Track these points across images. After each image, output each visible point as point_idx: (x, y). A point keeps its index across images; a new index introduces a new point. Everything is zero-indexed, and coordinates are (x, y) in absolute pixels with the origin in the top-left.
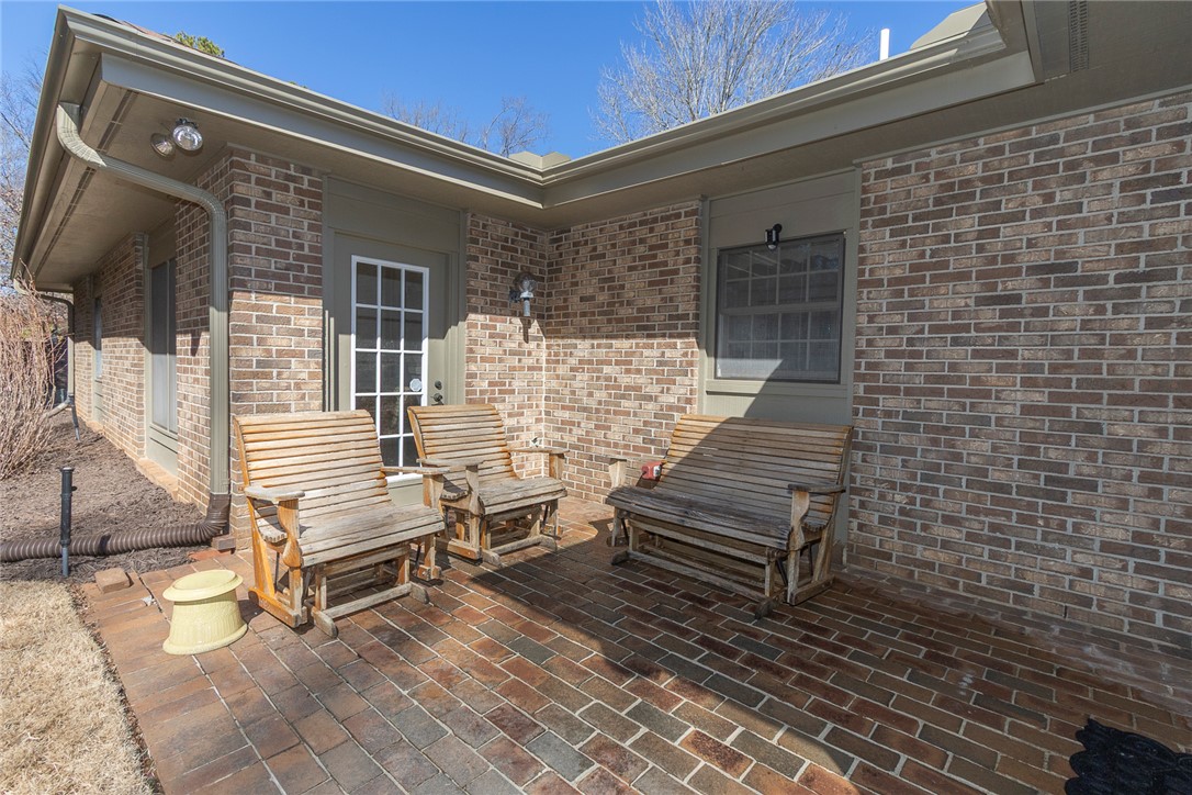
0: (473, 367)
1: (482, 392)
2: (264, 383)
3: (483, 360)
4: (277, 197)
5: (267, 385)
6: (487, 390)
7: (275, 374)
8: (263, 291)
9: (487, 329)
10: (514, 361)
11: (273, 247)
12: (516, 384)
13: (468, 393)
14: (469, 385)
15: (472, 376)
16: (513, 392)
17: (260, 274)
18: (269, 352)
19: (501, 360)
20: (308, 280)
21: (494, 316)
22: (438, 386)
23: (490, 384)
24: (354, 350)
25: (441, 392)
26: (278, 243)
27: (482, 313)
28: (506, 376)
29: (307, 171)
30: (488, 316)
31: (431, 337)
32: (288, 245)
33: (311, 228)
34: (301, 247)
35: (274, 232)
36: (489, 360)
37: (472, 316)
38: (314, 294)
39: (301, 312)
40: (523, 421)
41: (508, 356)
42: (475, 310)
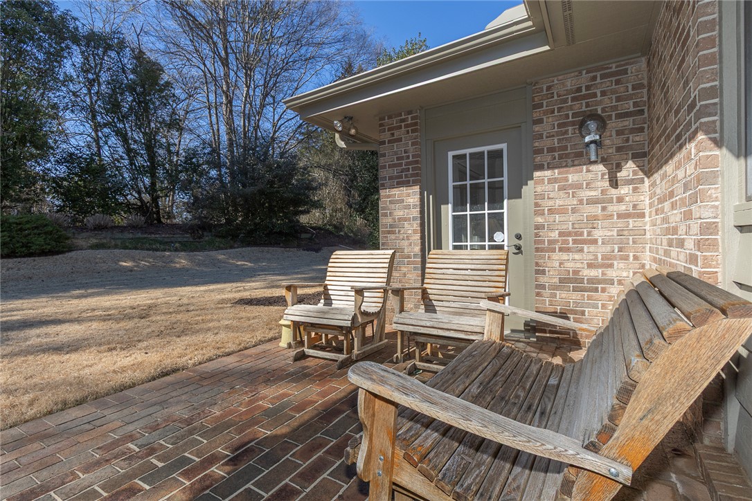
0: (540, 220)
1: (550, 242)
2: (393, 236)
3: (551, 211)
4: (397, 133)
5: (394, 238)
6: (558, 241)
7: (397, 231)
8: (392, 187)
9: (555, 182)
10: (597, 210)
11: (396, 162)
12: (598, 234)
13: (536, 242)
14: (537, 235)
15: (539, 227)
16: (595, 242)
17: (391, 178)
18: (394, 219)
19: (574, 211)
20: (413, 175)
21: (562, 170)
22: (519, 237)
23: (561, 234)
24: (450, 214)
25: (521, 242)
26: (398, 159)
27: (549, 168)
28: (583, 226)
29: (410, 113)
30: (556, 171)
31: (509, 198)
32: (402, 158)
33: (413, 144)
34: (408, 157)
35: (396, 153)
36: (562, 211)
37: (537, 174)
38: (415, 183)
39: (408, 195)
40: (611, 273)
41: (585, 205)
42: (540, 167)
